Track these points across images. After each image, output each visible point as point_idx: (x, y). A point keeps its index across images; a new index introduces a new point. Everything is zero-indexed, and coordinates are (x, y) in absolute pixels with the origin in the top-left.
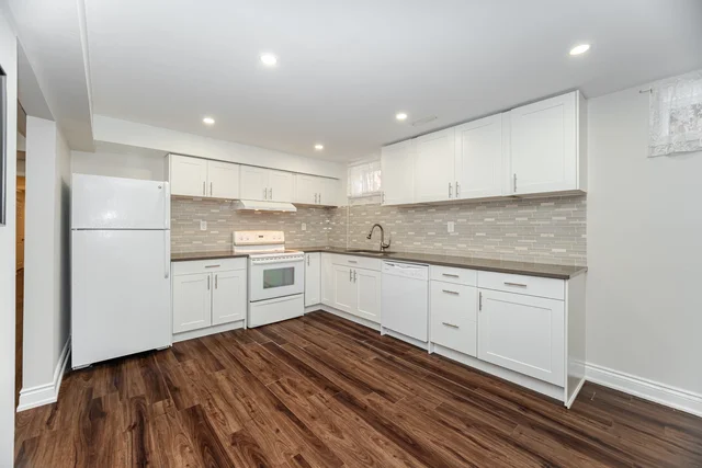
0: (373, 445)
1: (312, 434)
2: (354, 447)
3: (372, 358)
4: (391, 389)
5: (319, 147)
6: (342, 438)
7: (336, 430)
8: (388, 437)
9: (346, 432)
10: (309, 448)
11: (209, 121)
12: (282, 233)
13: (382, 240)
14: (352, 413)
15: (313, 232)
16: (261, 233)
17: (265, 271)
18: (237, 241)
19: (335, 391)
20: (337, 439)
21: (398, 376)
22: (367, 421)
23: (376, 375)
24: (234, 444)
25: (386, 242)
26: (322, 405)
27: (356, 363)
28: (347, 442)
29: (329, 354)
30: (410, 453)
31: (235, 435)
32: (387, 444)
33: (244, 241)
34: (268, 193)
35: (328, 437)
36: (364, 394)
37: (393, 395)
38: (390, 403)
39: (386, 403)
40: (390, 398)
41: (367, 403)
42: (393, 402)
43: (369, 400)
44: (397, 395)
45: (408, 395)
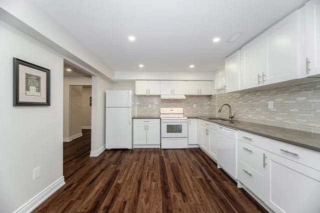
1: (138, 196)
2: (146, 210)
3: (198, 177)
4: (191, 195)
5: (192, 66)
6: (146, 204)
7: (147, 200)
9: (150, 203)
10: (132, 201)
11: (141, 66)
12: (182, 109)
13: (230, 113)
14: (161, 197)
15: (199, 109)
16: (172, 109)
17: (168, 125)
18: (162, 112)
19: (165, 185)
20: (144, 203)
21: (202, 191)
22: (163, 204)
23: (191, 186)
24: (115, 187)
25: (233, 115)
26: (154, 188)
27: (188, 176)
28: (146, 207)
29: (180, 168)
31: (118, 184)
33: (164, 112)
34: (173, 91)
35: (142, 201)
36: (176, 192)
37: (188, 199)
38: (182, 201)
39: (180, 201)
40: (185, 199)
41: (172, 196)
42: (184, 202)
43: (174, 195)
44: (190, 200)
45: (196, 203)
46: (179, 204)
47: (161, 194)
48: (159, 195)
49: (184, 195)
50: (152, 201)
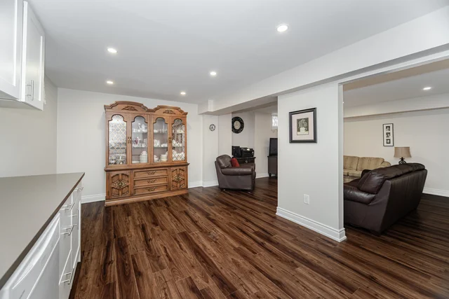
0: (217, 255)
1: (250, 263)
2: (227, 255)
6: (233, 259)
7: (236, 263)
8: (208, 257)
9: (230, 262)
10: (250, 256)
14: (223, 272)
20: (236, 259)
22: (216, 267)
26: (245, 282)
28: (230, 258)
30: (201, 250)
32: (210, 254)
35: (240, 260)
36: (208, 289)
37: (186, 284)
38: (193, 277)
39: (196, 277)
40: (190, 283)
41: (210, 280)
42: (190, 277)
43: (208, 282)
44: (182, 283)
45: (173, 282)
46: (195, 272)
47: (226, 276)
48: (227, 274)
49: (193, 289)
50: (230, 265)
